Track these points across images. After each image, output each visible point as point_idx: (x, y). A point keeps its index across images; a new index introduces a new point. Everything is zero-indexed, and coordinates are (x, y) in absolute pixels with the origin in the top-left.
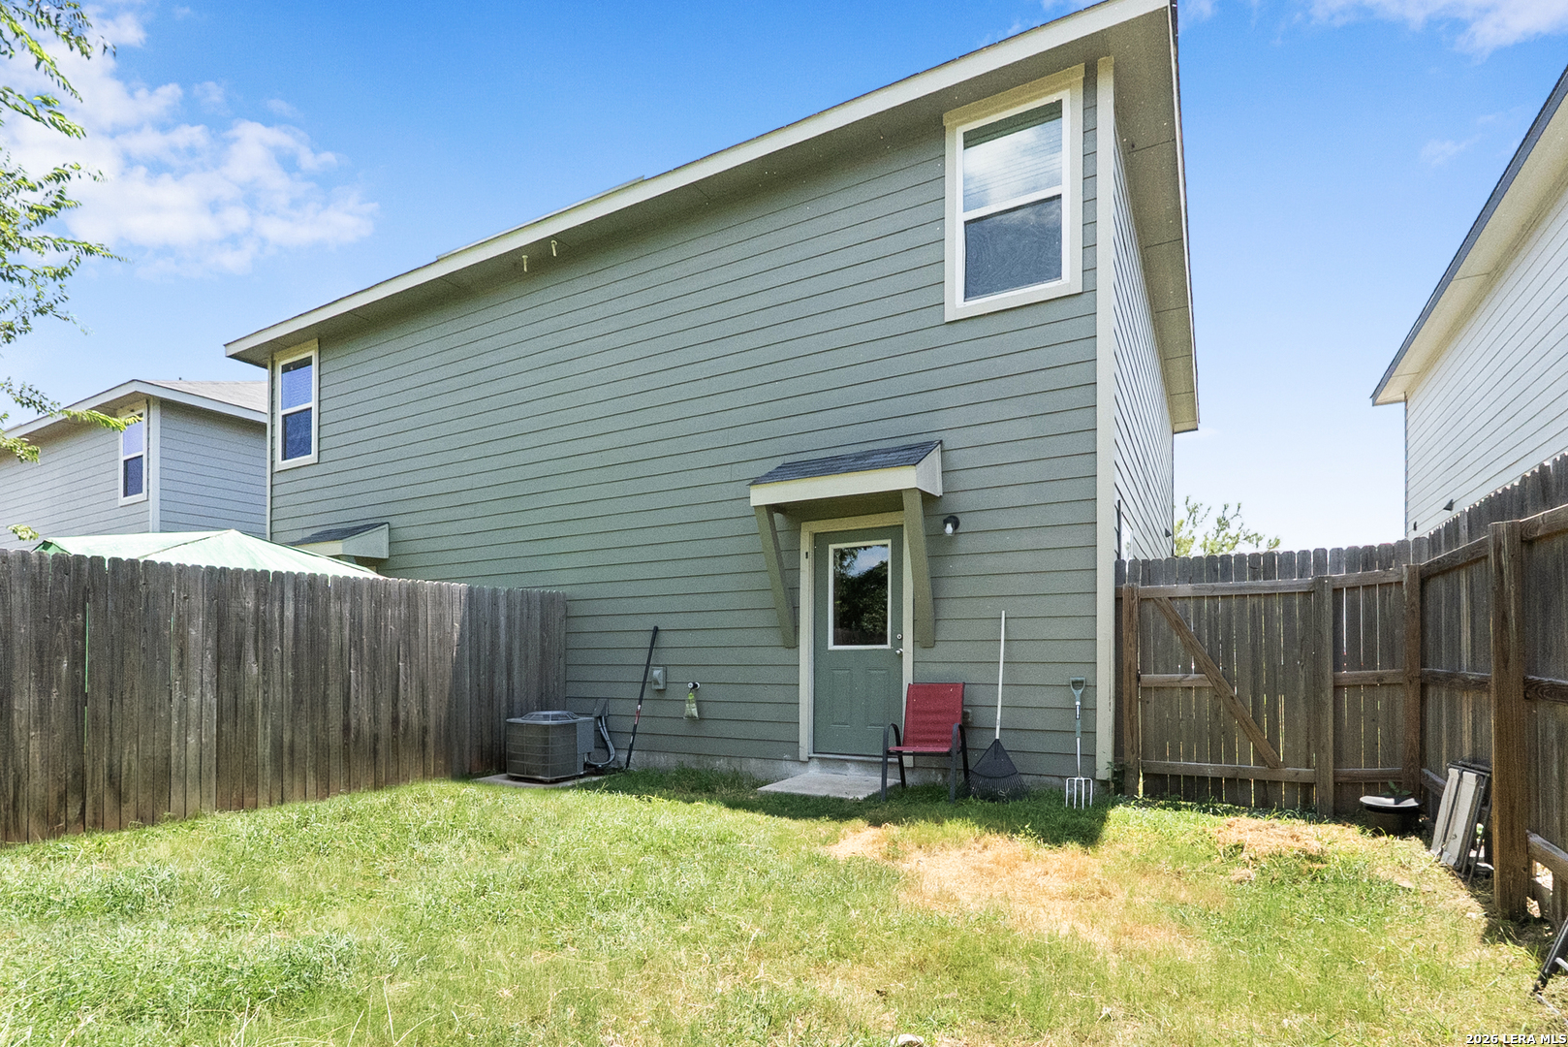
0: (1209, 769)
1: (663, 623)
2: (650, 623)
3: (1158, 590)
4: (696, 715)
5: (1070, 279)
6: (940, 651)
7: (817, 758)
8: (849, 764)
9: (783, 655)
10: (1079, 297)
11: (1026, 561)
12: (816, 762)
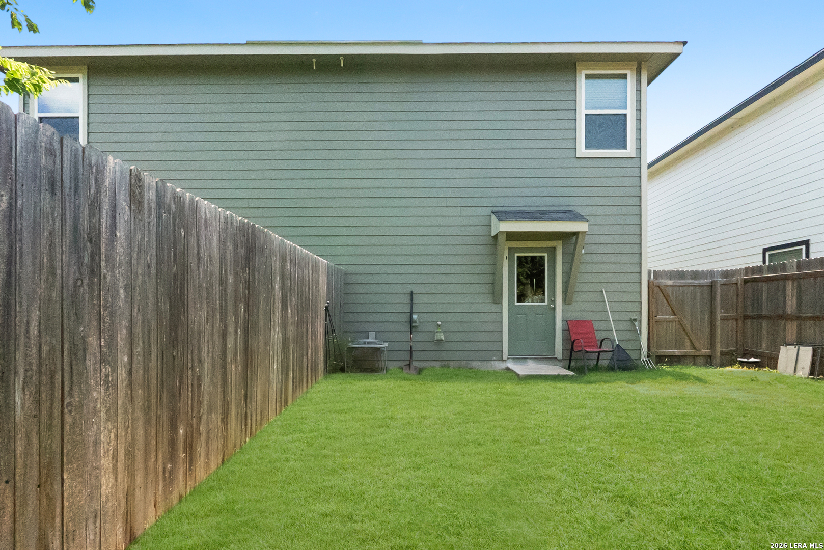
0: (677, 352)
1: (416, 289)
2: (409, 289)
3: (660, 282)
4: (443, 339)
5: (630, 150)
6: (575, 306)
7: (511, 358)
8: (528, 360)
9: (494, 308)
10: (633, 159)
11: (612, 268)
12: (511, 360)
